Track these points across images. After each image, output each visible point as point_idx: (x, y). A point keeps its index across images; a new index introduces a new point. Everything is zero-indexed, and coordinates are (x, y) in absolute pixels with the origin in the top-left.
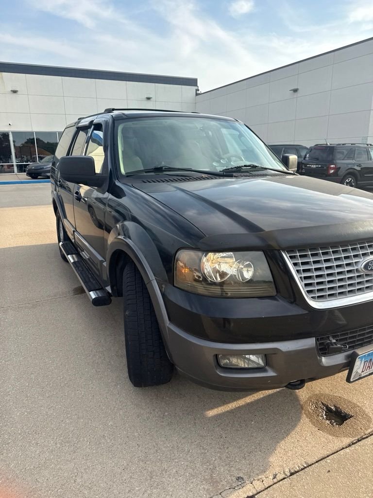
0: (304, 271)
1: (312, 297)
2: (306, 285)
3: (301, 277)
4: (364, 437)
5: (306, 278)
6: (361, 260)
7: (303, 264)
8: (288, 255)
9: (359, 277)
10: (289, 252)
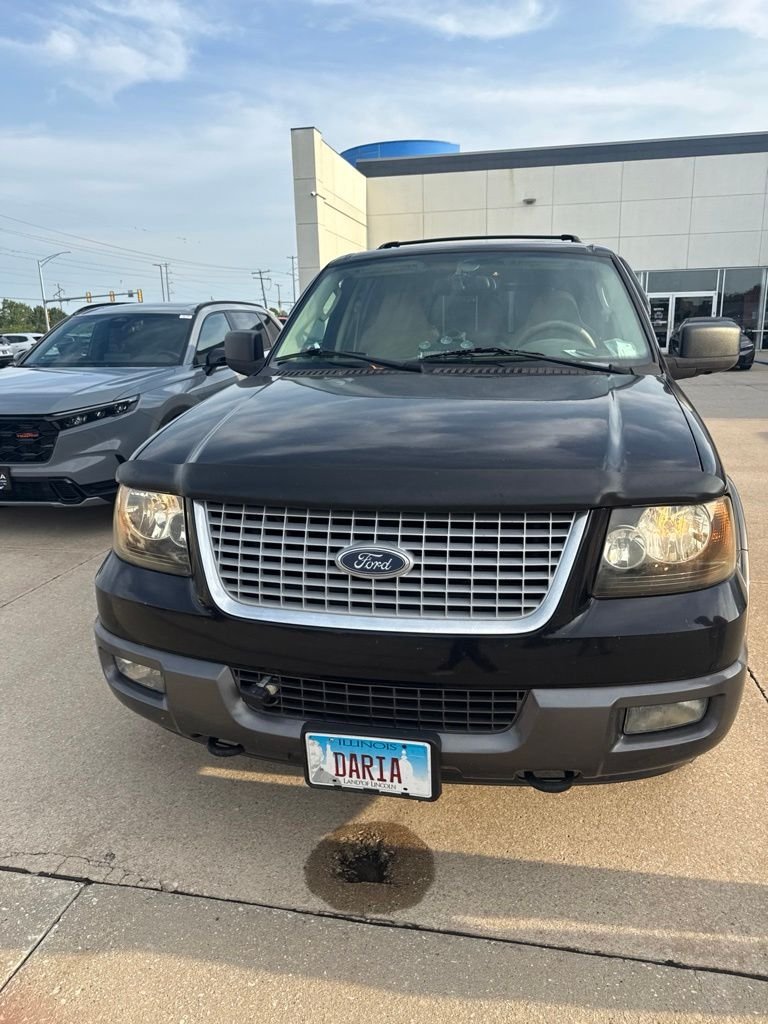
0: (227, 542)
1: (231, 592)
2: (224, 568)
3: (217, 553)
4: (353, 917)
5: (226, 555)
6: (345, 546)
7: (228, 529)
8: (207, 510)
9: (332, 577)
10: (211, 504)
